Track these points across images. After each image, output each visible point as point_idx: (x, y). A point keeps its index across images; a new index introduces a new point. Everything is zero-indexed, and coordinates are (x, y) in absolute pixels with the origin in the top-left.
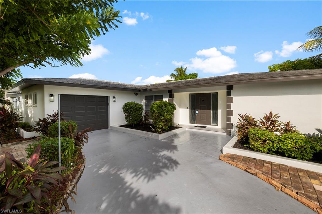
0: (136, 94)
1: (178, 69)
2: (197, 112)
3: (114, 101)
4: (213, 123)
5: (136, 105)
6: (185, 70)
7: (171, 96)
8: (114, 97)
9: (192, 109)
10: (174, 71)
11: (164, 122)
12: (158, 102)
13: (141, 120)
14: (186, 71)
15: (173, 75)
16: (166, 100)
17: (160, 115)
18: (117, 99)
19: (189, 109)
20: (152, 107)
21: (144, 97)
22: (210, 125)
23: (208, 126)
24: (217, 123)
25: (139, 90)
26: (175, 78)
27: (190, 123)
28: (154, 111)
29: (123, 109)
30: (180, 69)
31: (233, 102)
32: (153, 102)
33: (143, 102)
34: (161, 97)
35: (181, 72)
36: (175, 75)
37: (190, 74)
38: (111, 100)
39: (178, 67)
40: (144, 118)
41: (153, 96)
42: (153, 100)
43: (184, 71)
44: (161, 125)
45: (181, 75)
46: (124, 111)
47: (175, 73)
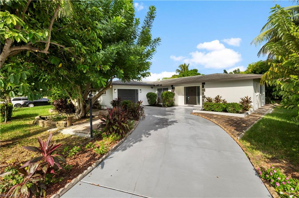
0: (152, 88)
1: (181, 65)
2: (189, 98)
3: (141, 92)
4: (198, 103)
5: (153, 94)
6: (188, 66)
7: (173, 88)
8: (140, 90)
9: (186, 96)
10: (179, 67)
11: (168, 102)
12: (165, 92)
13: (156, 102)
14: (188, 68)
15: (178, 71)
16: (170, 91)
17: (167, 98)
18: (142, 91)
19: (184, 96)
20: (162, 95)
21: (157, 89)
22: (196, 104)
23: (195, 106)
24: (200, 104)
25: (154, 86)
26: (179, 73)
27: (185, 104)
28: (163, 96)
29: (147, 96)
30: (184, 65)
31: (205, 91)
32: (162, 92)
33: (156, 92)
34: (167, 89)
35: (184, 68)
36: (180, 71)
37: (191, 70)
38: (139, 91)
39: (182, 64)
40: (157, 102)
41: (162, 89)
42: (162, 91)
43: (187, 68)
44: (167, 103)
45: (184, 71)
46: (147, 97)
47: (180, 69)
